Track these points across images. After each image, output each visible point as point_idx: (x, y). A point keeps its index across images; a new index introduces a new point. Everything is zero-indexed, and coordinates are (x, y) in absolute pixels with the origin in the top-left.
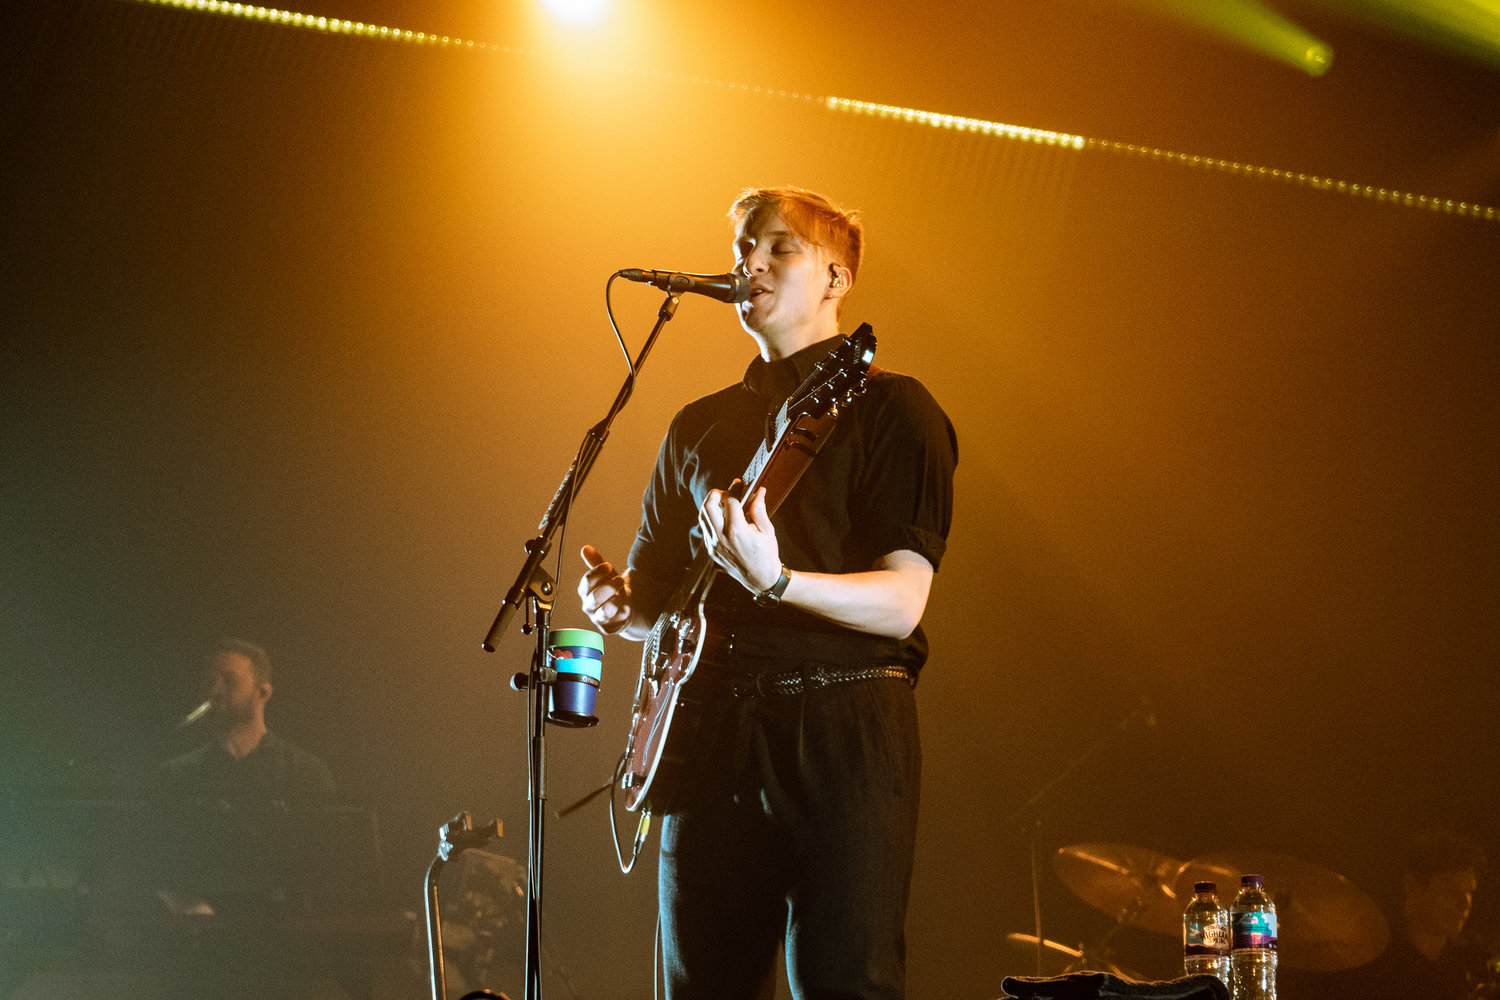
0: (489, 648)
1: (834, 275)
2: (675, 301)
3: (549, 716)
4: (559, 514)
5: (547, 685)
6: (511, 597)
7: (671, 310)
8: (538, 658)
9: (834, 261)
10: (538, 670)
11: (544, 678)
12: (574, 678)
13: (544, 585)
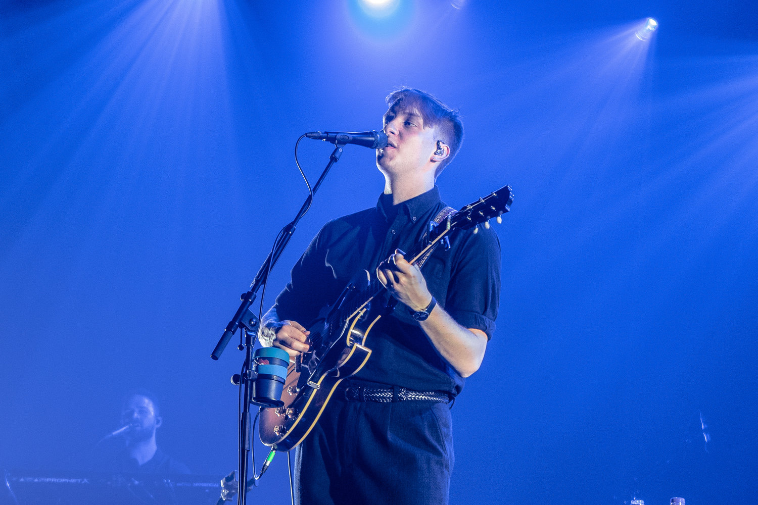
0: (215, 357)
1: (439, 148)
2: (340, 150)
3: (253, 400)
4: (261, 277)
5: (252, 381)
6: (230, 327)
7: (337, 155)
8: (247, 364)
9: (440, 139)
10: (246, 371)
11: (250, 377)
12: (269, 377)
13: (251, 320)
